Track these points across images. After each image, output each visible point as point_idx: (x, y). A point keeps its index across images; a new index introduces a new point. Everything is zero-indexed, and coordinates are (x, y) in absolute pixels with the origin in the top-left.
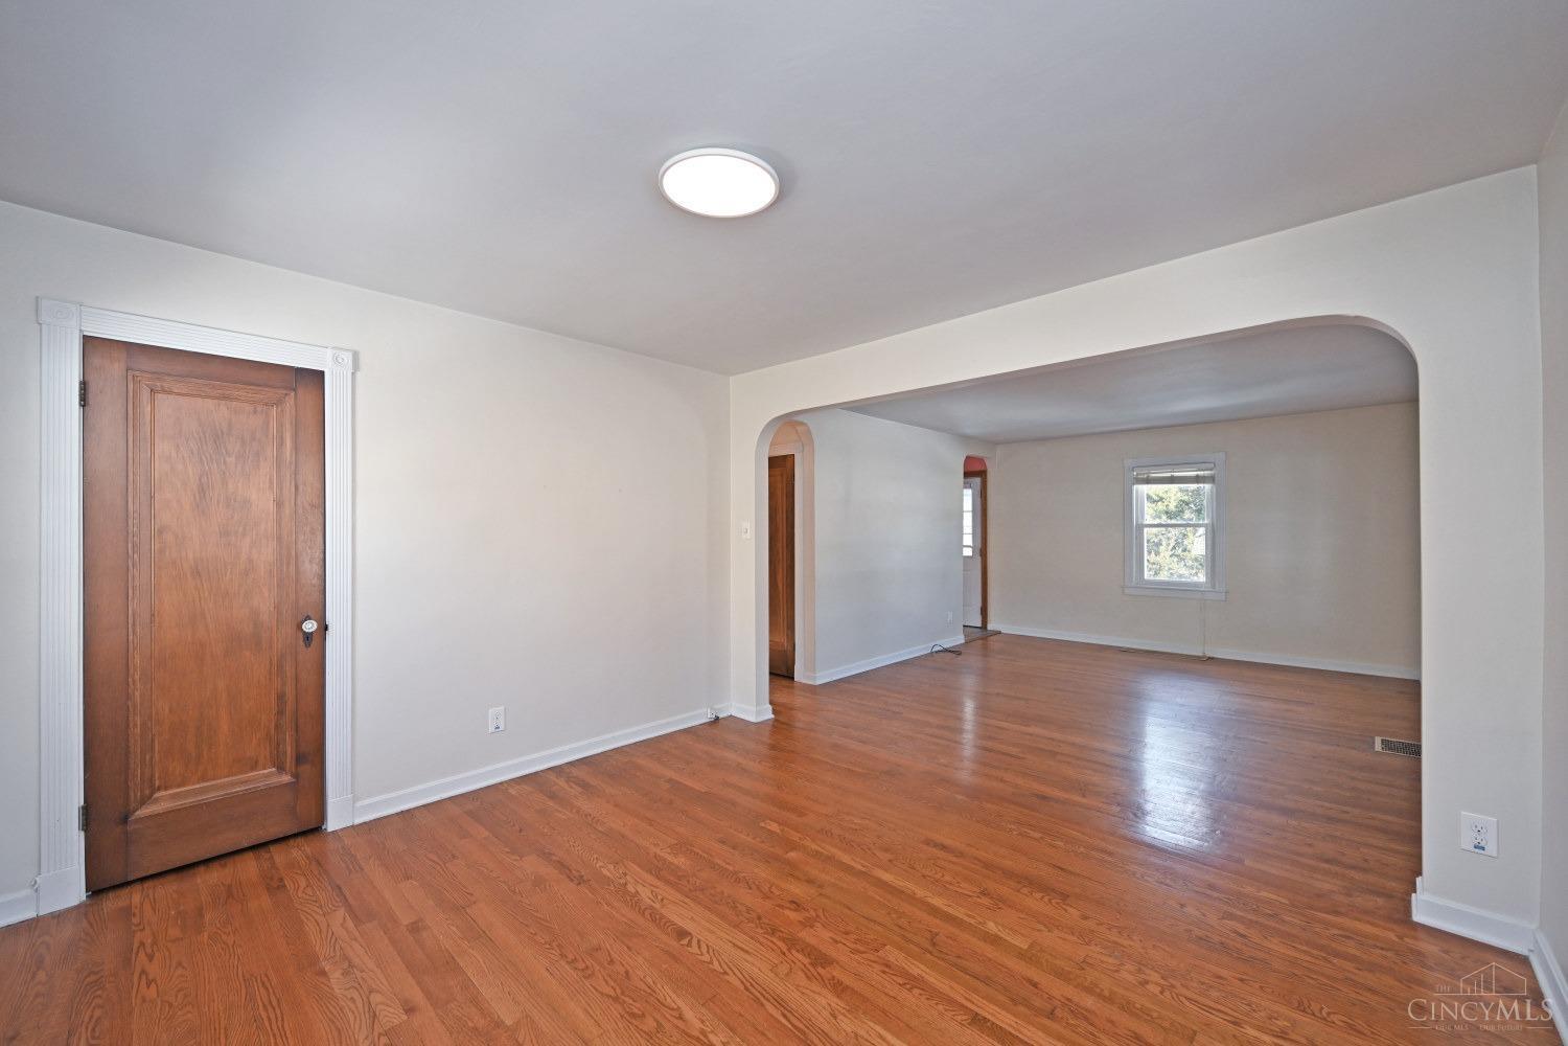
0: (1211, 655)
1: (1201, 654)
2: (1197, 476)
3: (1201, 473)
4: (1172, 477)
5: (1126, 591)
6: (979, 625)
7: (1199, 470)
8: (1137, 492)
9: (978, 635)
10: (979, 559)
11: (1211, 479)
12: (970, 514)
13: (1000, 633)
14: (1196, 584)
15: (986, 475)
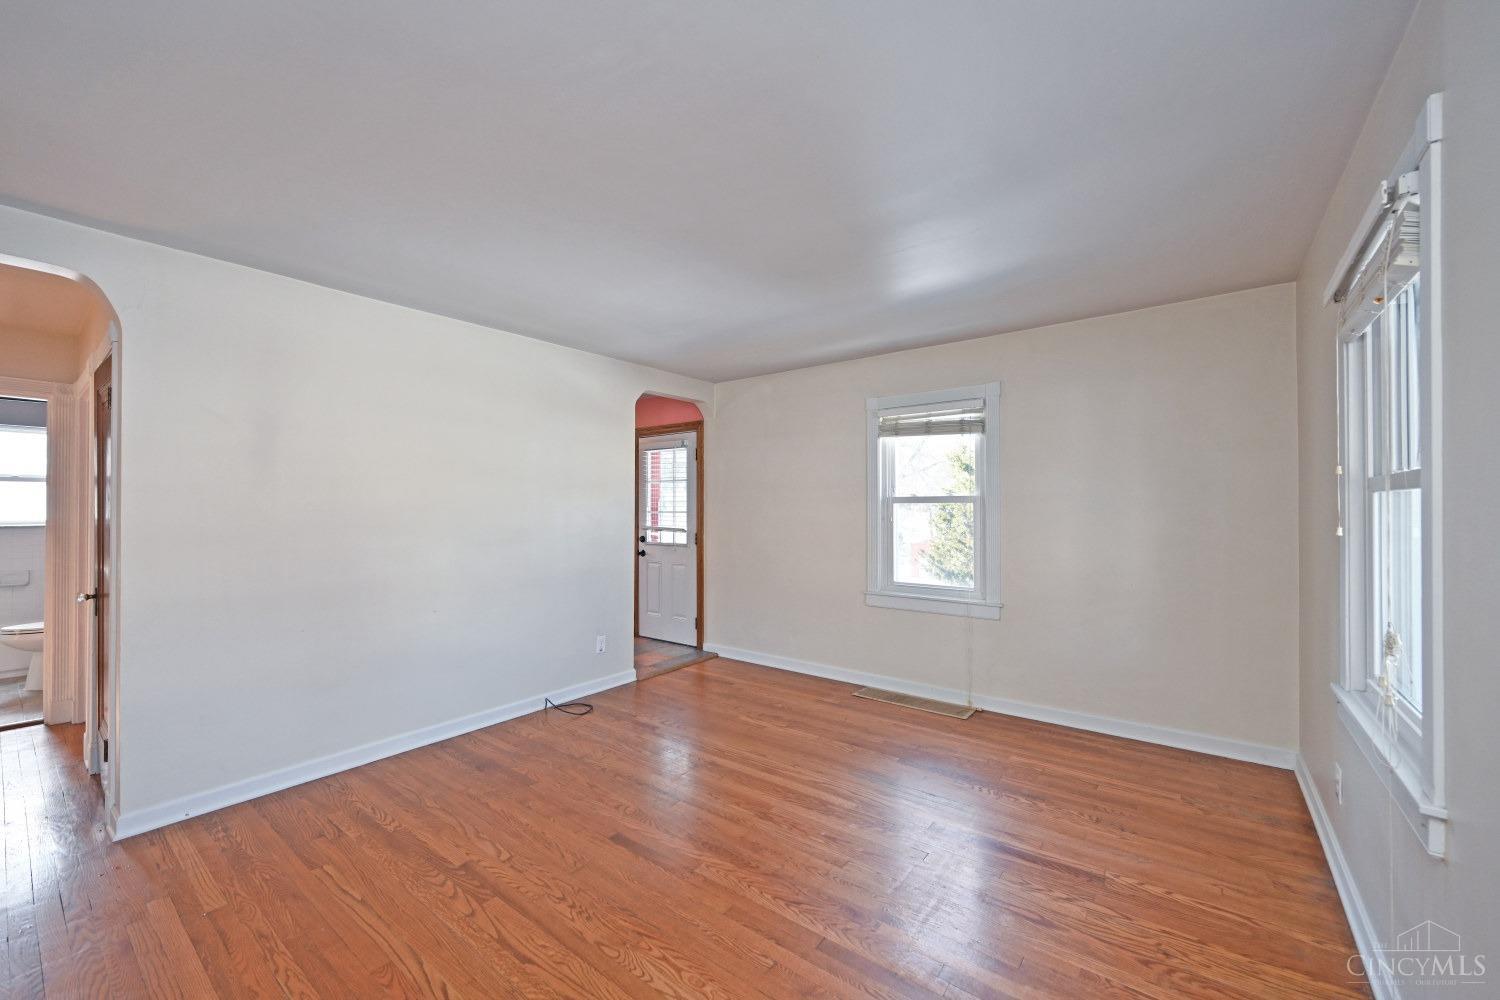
0: (979, 706)
1: (966, 704)
2: (962, 422)
3: (967, 416)
4: (928, 424)
5: (871, 600)
6: (695, 644)
7: (964, 412)
8: (884, 447)
9: (690, 659)
10: (694, 548)
11: (980, 426)
12: (684, 484)
13: (716, 656)
14: (960, 592)
15: (702, 426)
